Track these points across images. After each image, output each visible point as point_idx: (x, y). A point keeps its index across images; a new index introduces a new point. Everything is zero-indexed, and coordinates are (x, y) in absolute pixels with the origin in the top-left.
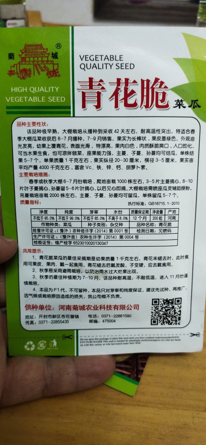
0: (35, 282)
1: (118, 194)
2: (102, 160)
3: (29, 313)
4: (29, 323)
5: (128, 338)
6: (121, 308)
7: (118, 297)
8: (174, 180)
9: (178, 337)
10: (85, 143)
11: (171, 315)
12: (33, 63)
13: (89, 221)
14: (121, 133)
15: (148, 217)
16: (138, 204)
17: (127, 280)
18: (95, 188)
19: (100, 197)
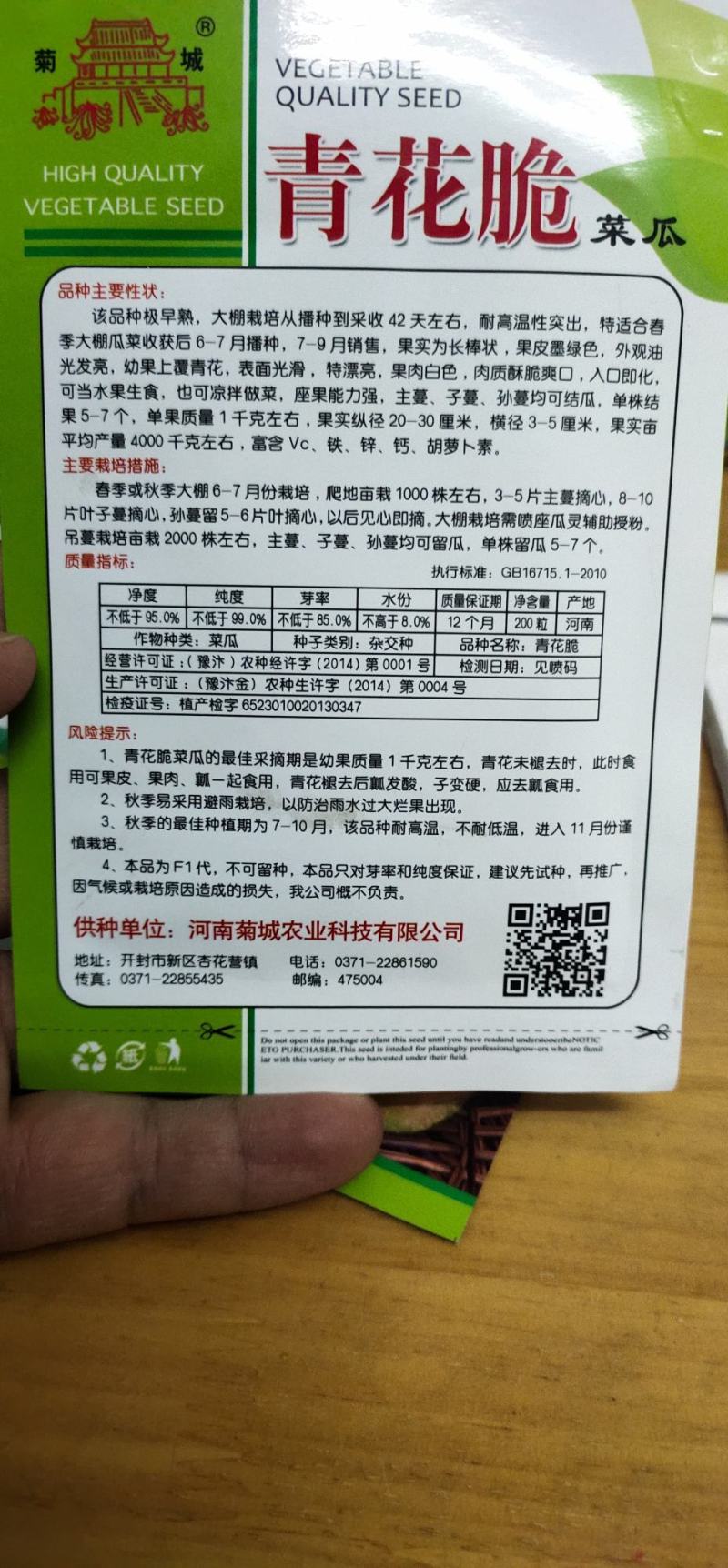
0: (109, 839)
1: (399, 537)
2: (347, 419)
3: (90, 945)
4: (87, 981)
5: (424, 1038)
6: (401, 934)
7: (393, 895)
8: (591, 495)
9: (594, 1040)
10: (288, 358)
11: (573, 961)
12: (117, 83)
13: (296, 628)
14: (412, 327)
15: (499, 620)
16: (464, 572)
17: (425, 837)
18: (322, 516)
19: (338, 547)
